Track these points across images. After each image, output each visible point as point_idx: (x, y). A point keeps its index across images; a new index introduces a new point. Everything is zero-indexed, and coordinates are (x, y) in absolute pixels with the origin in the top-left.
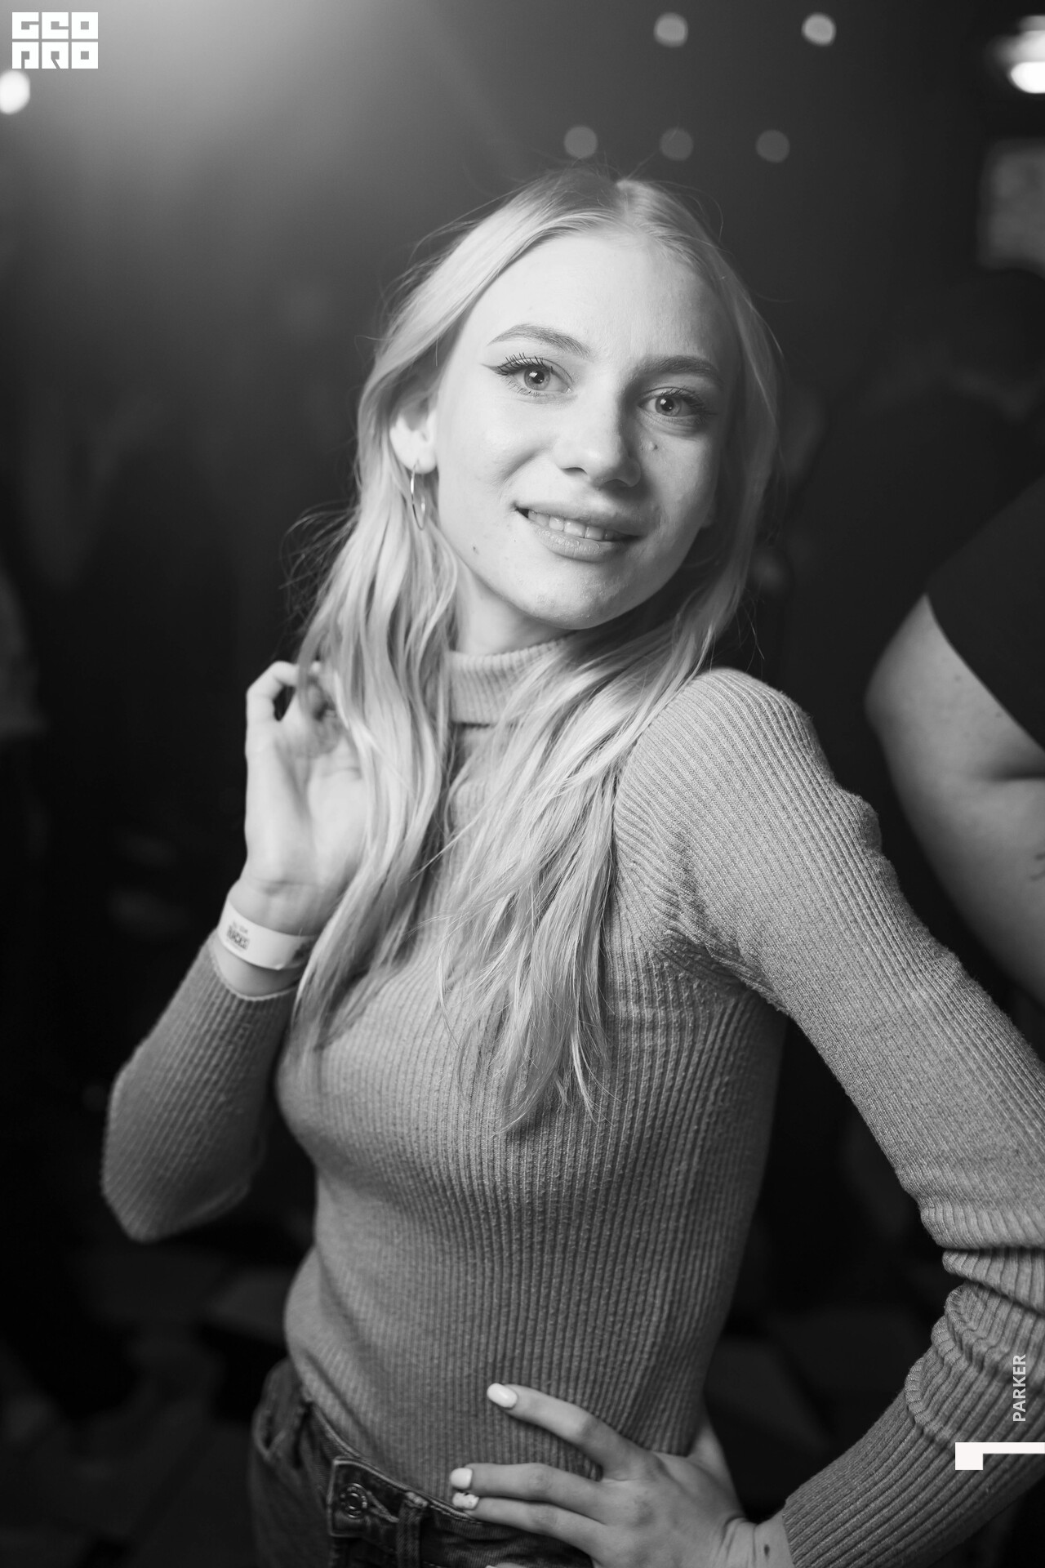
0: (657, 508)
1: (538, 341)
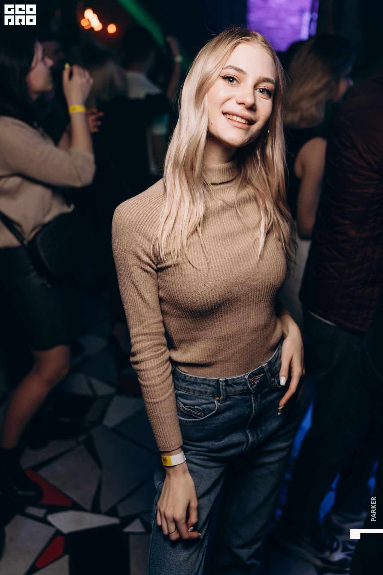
1: (234, 70)
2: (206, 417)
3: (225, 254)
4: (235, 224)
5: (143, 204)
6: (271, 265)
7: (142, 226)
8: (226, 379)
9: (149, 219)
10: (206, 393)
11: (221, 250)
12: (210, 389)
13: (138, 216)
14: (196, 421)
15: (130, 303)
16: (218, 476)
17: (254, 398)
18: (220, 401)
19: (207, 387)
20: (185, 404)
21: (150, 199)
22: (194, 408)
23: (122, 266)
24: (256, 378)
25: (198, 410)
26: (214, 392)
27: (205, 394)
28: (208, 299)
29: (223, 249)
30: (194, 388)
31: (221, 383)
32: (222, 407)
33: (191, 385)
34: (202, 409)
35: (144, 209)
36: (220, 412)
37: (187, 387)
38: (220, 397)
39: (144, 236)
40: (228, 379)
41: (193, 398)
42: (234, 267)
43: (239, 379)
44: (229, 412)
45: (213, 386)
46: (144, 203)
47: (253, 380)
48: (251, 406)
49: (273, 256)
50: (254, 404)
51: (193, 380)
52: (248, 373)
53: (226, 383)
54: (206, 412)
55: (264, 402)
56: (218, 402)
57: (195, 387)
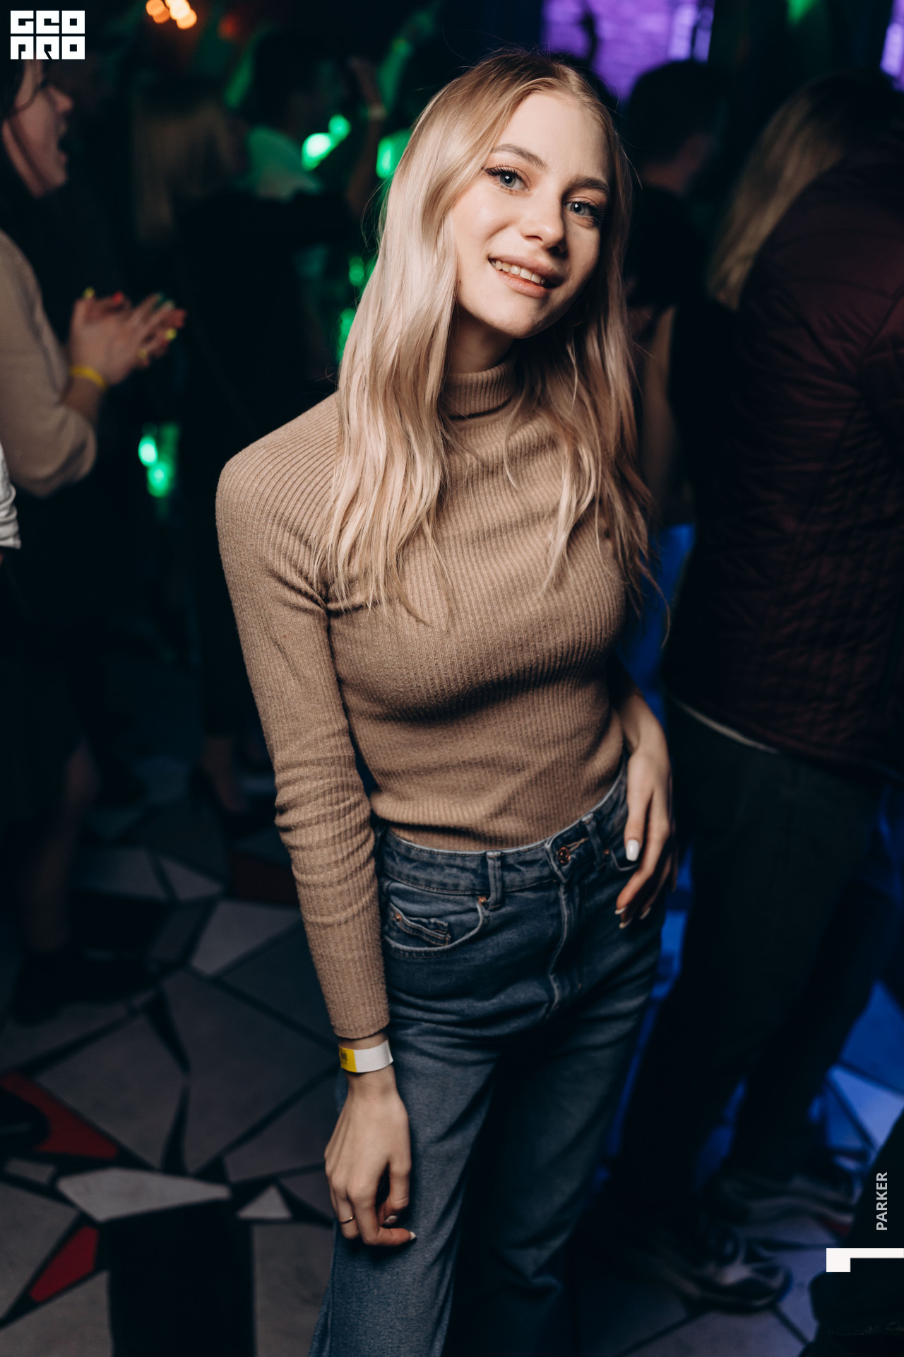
0: (570, 270)
1: (517, 156)
2: (457, 942)
3: (480, 580)
4: (505, 505)
5: (290, 458)
6: (586, 601)
7: (289, 509)
8: (502, 853)
9: (305, 495)
10: (456, 886)
11: (470, 569)
12: (466, 879)
13: (278, 487)
14: (434, 952)
15: (270, 692)
16: (481, 1083)
17: (566, 895)
18: (488, 905)
19: (459, 873)
20: (407, 914)
21: (307, 447)
22: (430, 923)
23: (246, 603)
24: (569, 848)
25: (437, 927)
26: (474, 885)
27: (455, 890)
28: (444, 682)
29: (476, 568)
30: (429, 877)
31: (490, 862)
32: (494, 919)
33: (422, 869)
34: (446, 925)
35: (291, 471)
36: (488, 931)
37: (413, 873)
38: (488, 896)
39: (296, 534)
40: (505, 853)
41: (427, 899)
42: (500, 610)
43: (532, 852)
44: (510, 932)
45: (474, 871)
46: (294, 455)
47: (561, 854)
48: (559, 915)
49: (592, 581)
50: (567, 908)
51: (425, 857)
52: (549, 838)
53: (501, 863)
54: (457, 931)
55: (587, 905)
56: (483, 908)
57: (430, 874)
